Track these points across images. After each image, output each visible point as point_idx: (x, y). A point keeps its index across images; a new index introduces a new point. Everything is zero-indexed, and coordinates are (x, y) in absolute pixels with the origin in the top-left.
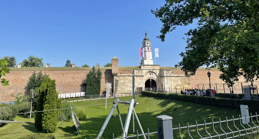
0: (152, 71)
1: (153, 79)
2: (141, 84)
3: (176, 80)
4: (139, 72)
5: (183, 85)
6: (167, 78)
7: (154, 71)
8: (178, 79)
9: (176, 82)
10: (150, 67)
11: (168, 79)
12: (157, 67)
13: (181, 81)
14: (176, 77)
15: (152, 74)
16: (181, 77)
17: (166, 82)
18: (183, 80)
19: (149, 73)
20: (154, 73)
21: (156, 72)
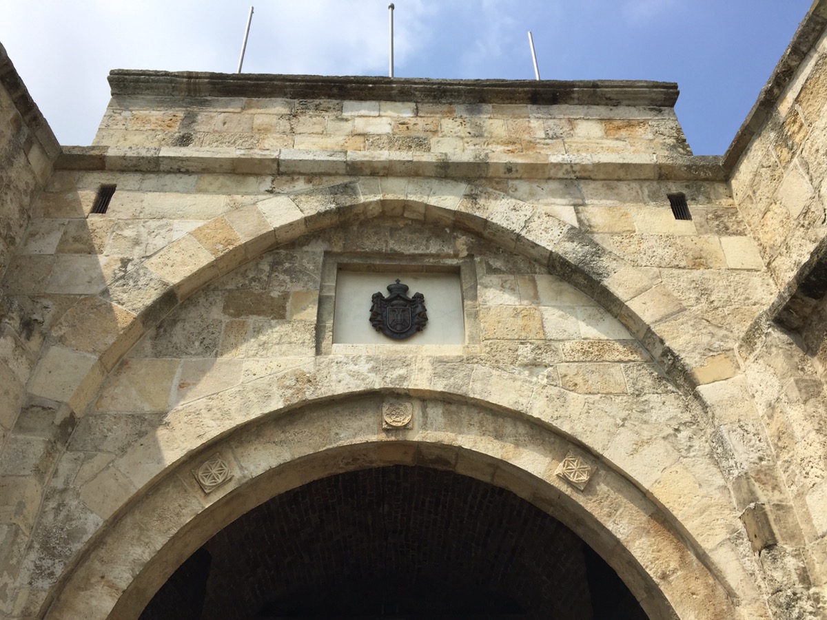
0: (446, 196)
7: (501, 211)
10: (382, 128)
15: (439, 295)
19: (345, 260)
20: (533, 281)
21: (581, 233)
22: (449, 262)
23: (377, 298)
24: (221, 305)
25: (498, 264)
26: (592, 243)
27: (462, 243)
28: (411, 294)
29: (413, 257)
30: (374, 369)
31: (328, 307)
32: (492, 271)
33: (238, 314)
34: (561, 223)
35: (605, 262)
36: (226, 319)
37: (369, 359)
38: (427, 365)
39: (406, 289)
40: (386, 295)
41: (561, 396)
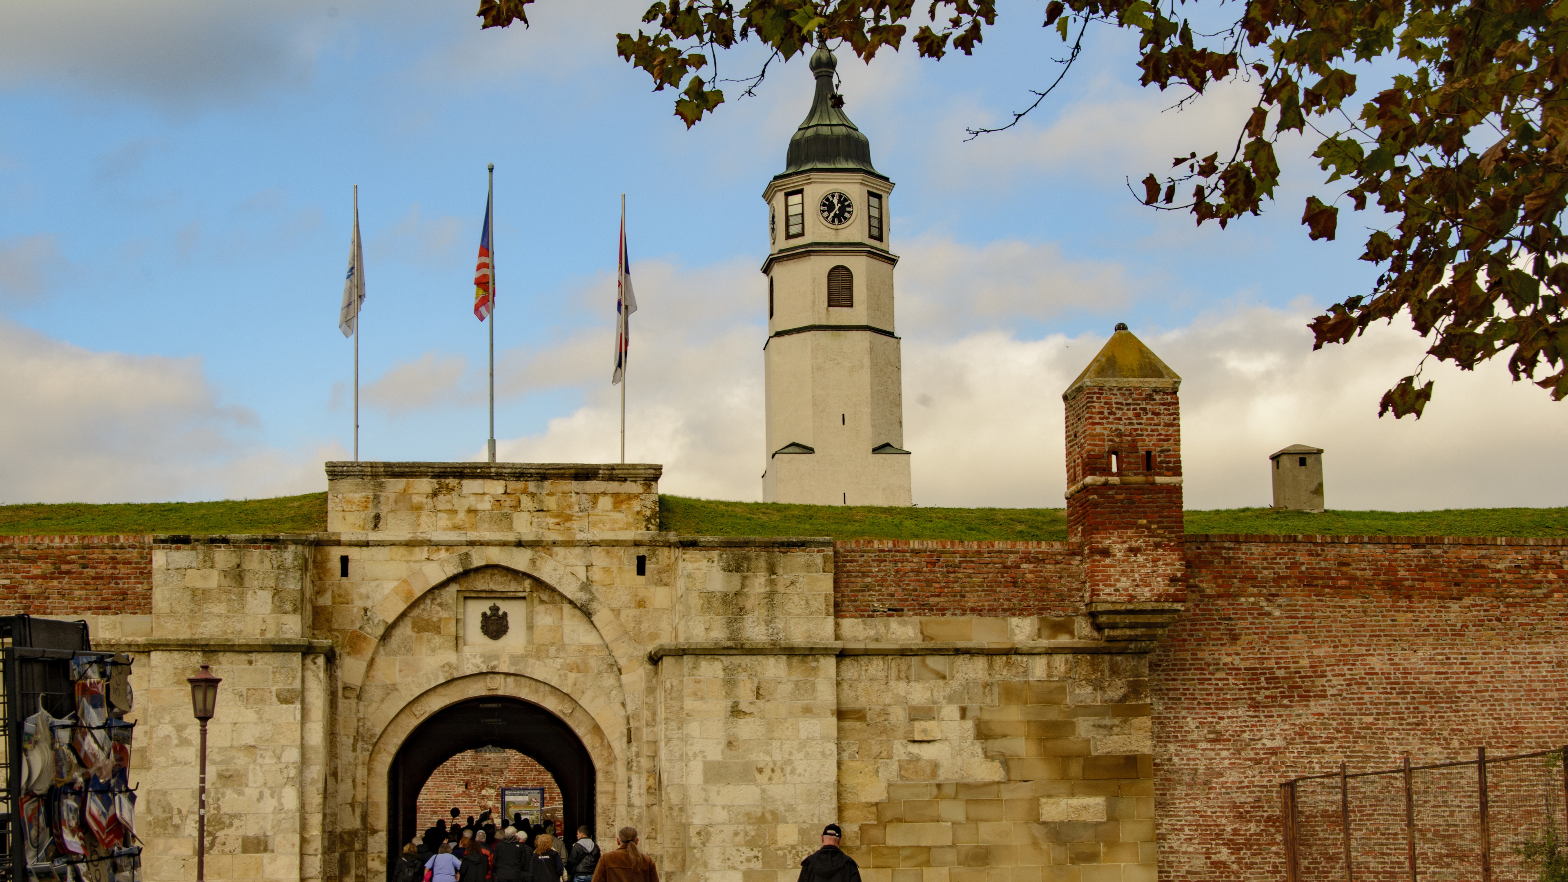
0: (520, 560)
1: (526, 693)
2: (255, 779)
3: (898, 715)
4: (238, 575)
5: (1024, 792)
6: (730, 683)
7: (548, 572)
8: (941, 691)
9: (901, 750)
10: (485, 505)
11: (745, 692)
12: (605, 503)
13: (983, 733)
14: (903, 653)
15: (515, 612)
16: (989, 653)
17: (715, 753)
18: (1014, 714)
19: (468, 595)
20: (561, 609)
21: (586, 586)
22: (521, 595)
23: (484, 615)
24: (410, 626)
25: (545, 597)
26: (591, 593)
27: (527, 583)
28: (500, 613)
29: (502, 592)
30: (484, 662)
31: (461, 625)
32: (542, 602)
33: (419, 632)
34: (579, 579)
35: (595, 605)
36: (414, 635)
37: (482, 656)
38: (507, 659)
39: (498, 609)
40: (489, 613)
41: (566, 675)
